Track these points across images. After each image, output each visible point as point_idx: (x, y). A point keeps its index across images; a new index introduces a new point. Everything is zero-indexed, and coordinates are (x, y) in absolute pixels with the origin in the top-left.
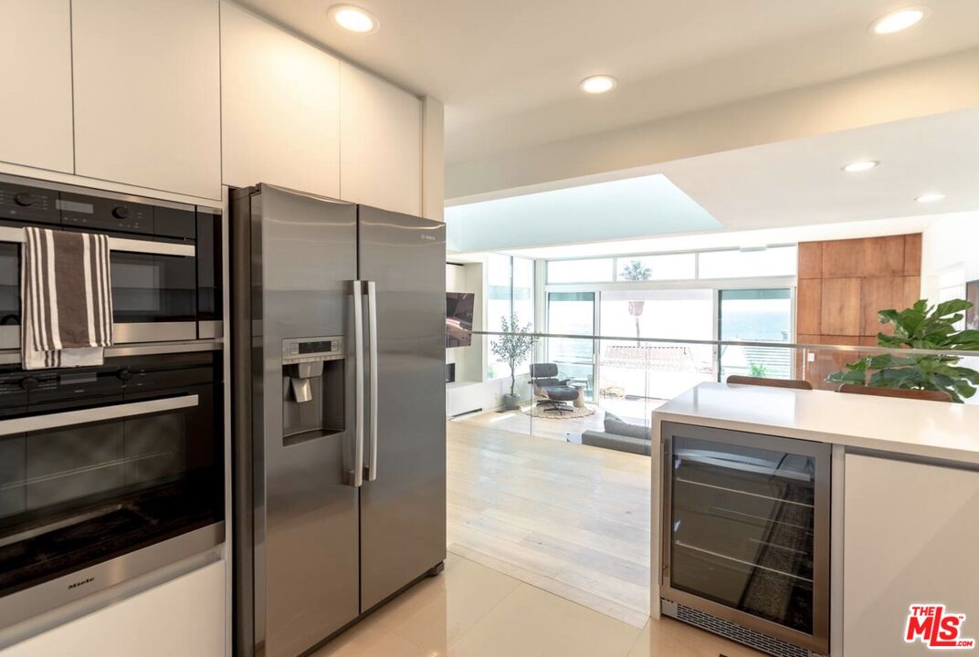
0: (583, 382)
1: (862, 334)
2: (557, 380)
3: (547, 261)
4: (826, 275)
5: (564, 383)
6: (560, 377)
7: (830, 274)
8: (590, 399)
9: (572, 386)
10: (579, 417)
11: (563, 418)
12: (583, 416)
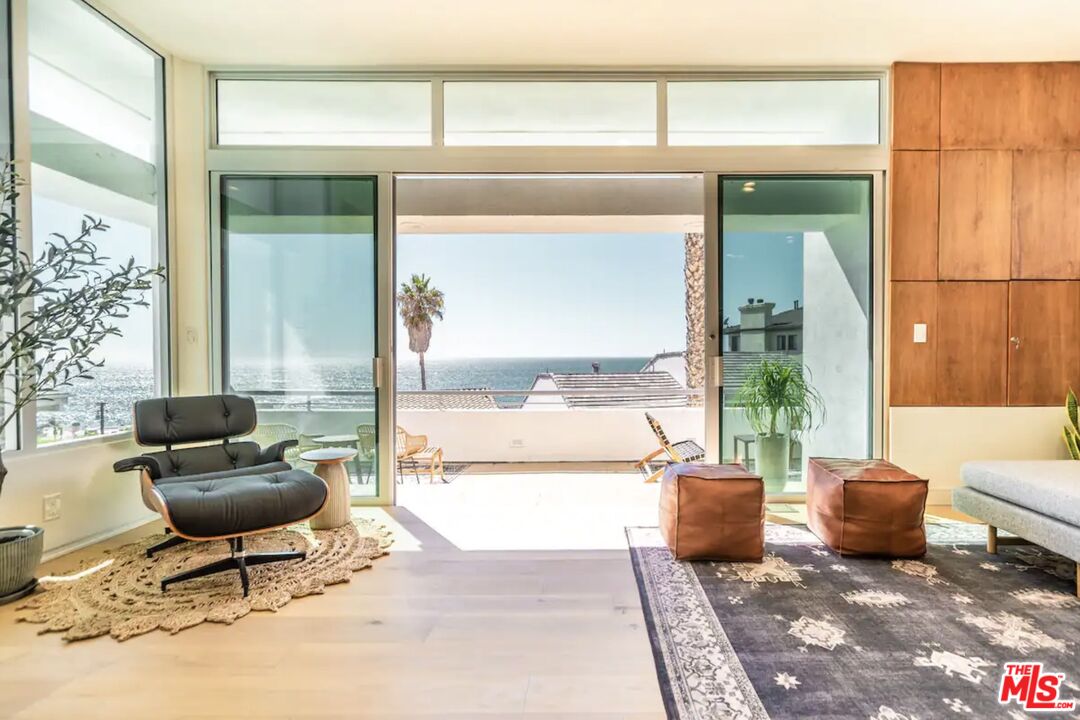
0: (344, 444)
1: (1014, 277)
2: (253, 446)
3: (214, 76)
4: (948, 144)
5: (276, 455)
6: (262, 438)
7: (957, 142)
8: (368, 488)
9: (302, 460)
10: (328, 585)
11: (252, 610)
12: (345, 578)
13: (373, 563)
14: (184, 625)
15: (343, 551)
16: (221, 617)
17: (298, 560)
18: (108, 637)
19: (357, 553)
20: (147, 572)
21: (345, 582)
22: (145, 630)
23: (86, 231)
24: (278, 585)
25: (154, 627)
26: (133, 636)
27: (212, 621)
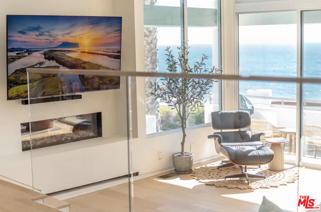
10: (271, 187)
11: (248, 188)
12: (277, 186)
13: (288, 184)
14: (231, 187)
15: (279, 178)
16: (240, 187)
17: (263, 178)
18: (214, 186)
19: (283, 180)
20: (219, 173)
21: (276, 187)
22: (222, 186)
23: (203, 59)
24: (256, 184)
25: (224, 186)
26: (220, 187)
27: (238, 188)
